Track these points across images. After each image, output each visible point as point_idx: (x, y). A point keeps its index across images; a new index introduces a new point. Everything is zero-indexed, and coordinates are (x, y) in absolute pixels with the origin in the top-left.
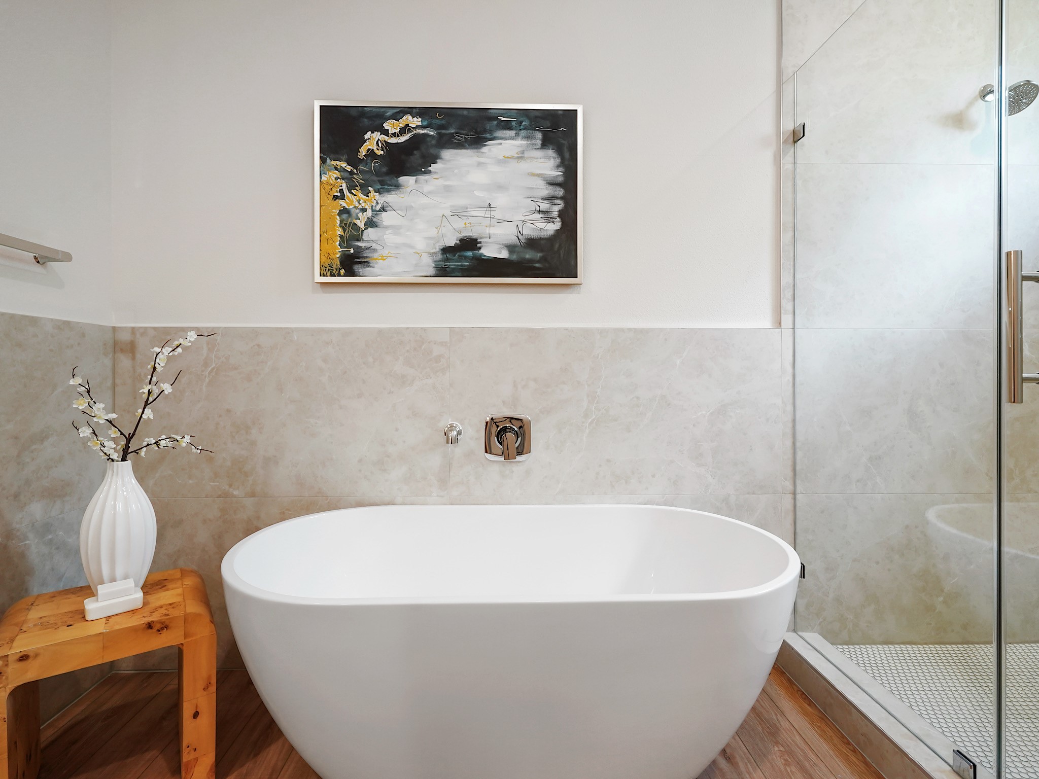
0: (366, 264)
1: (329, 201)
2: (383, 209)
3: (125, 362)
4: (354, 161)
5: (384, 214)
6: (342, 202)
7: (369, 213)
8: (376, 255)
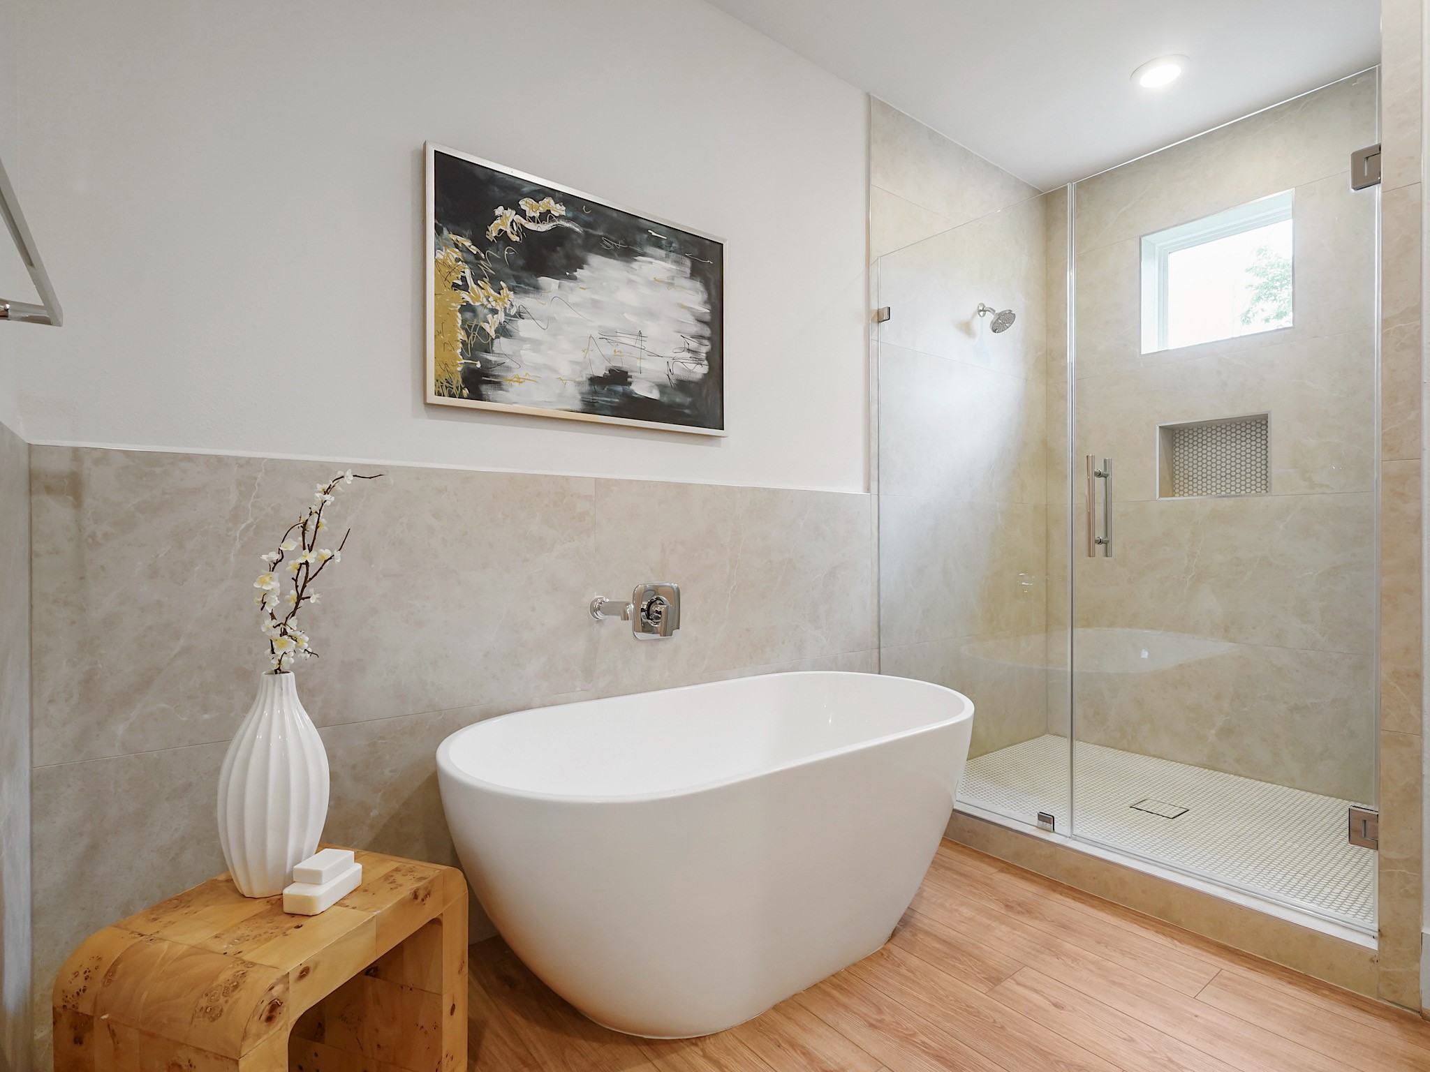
0: (497, 385)
2: (519, 315)
3: (57, 512)
4: (480, 240)
5: (520, 322)
7: (501, 317)
8: (510, 375)
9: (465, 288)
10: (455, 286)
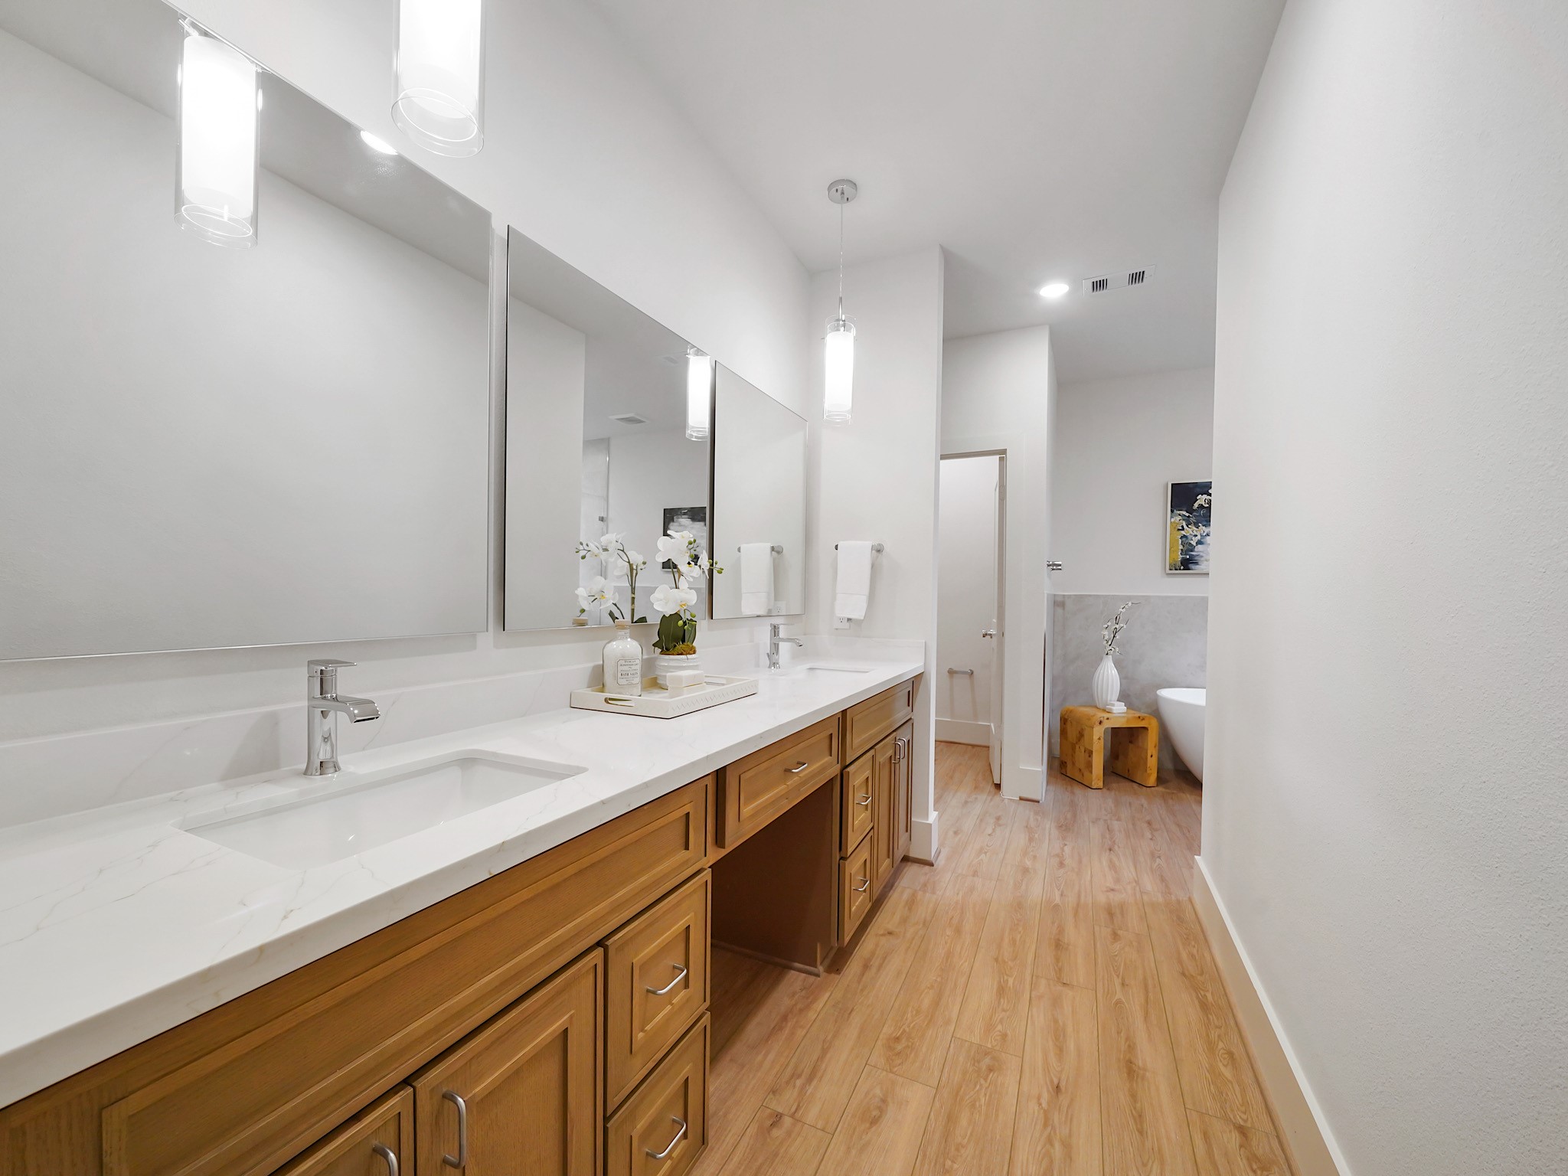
0: (1197, 563)
1: (1175, 531)
2: (1208, 535)
3: (1060, 611)
4: (1190, 511)
5: (1208, 538)
6: (1183, 532)
7: (1199, 537)
8: (1202, 559)
9: (1183, 529)
10: (1179, 530)
